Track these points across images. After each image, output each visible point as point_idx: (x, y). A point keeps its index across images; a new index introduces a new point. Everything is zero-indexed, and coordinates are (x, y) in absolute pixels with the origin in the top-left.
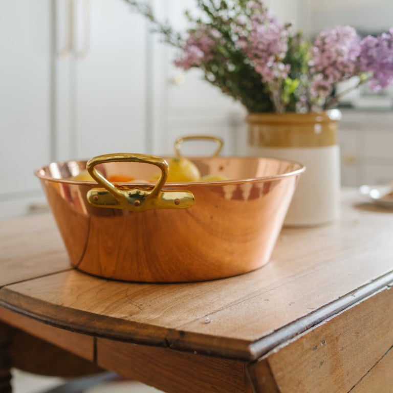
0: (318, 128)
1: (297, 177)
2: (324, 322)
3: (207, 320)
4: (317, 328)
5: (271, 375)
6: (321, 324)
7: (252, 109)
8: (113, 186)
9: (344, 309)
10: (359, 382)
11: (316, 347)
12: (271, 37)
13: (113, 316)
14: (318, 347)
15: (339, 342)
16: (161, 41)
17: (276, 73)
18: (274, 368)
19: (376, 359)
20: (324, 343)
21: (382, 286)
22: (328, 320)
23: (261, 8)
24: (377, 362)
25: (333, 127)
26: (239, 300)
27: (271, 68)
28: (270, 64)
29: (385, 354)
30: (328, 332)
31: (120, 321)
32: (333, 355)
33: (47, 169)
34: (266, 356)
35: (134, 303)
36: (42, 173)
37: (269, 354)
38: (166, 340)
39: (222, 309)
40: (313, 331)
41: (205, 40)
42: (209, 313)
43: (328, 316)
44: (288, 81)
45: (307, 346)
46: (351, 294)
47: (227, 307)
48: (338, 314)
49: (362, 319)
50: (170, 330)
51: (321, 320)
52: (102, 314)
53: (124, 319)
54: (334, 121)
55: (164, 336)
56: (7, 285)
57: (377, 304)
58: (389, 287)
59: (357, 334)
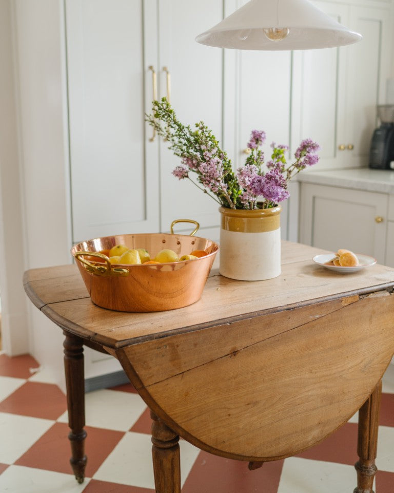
3: (113, 330)
6: (166, 338)
9: (186, 332)
10: (194, 368)
14: (161, 348)
15: (179, 348)
19: (211, 359)
20: (166, 347)
21: (225, 323)
22: (172, 336)
24: (212, 361)
29: (221, 358)
30: (170, 342)
32: (173, 353)
34: (123, 348)
37: (125, 347)
38: (89, 336)
39: (127, 326)
40: (158, 340)
42: (118, 327)
43: (173, 334)
45: (153, 347)
47: (129, 325)
51: (167, 336)
56: (50, 304)
57: (216, 332)
58: (230, 323)
59: (195, 345)
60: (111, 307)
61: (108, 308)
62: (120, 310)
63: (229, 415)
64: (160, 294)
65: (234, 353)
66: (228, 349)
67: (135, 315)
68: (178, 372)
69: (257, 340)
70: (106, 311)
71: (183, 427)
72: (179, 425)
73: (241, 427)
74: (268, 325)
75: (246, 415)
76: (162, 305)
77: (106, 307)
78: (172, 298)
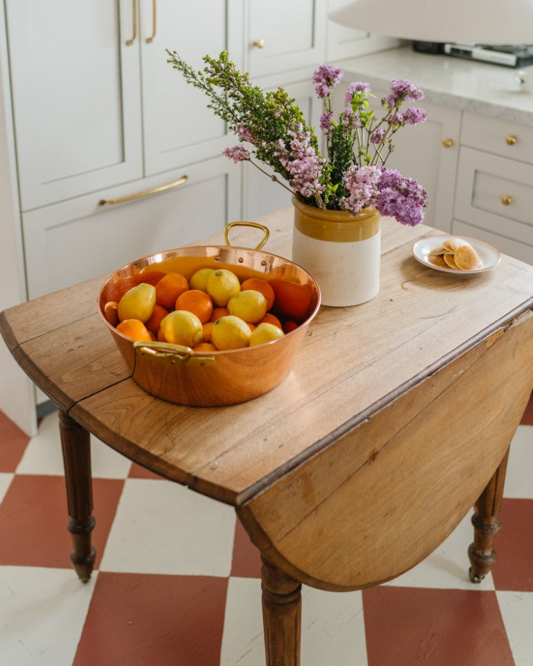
2: (300, 466)
3: (215, 465)
4: (293, 473)
6: (297, 468)
9: (320, 450)
10: (329, 496)
11: (291, 485)
15: (312, 475)
18: (253, 510)
19: (349, 475)
20: (298, 480)
22: (304, 463)
26: (246, 437)
29: (359, 469)
30: (302, 472)
32: (306, 486)
34: (247, 503)
35: (170, 435)
37: (250, 501)
38: (185, 482)
39: (230, 449)
40: (289, 476)
42: (219, 454)
43: (305, 459)
45: (282, 487)
47: (234, 447)
50: (188, 474)
51: (298, 464)
52: (146, 448)
53: (160, 457)
55: (184, 478)
57: (354, 437)
58: (368, 419)
59: (331, 464)
63: (365, 538)
65: (374, 456)
66: (367, 454)
68: (311, 509)
69: (397, 430)
71: (315, 576)
72: (311, 575)
73: (377, 547)
74: (410, 405)
75: (383, 530)
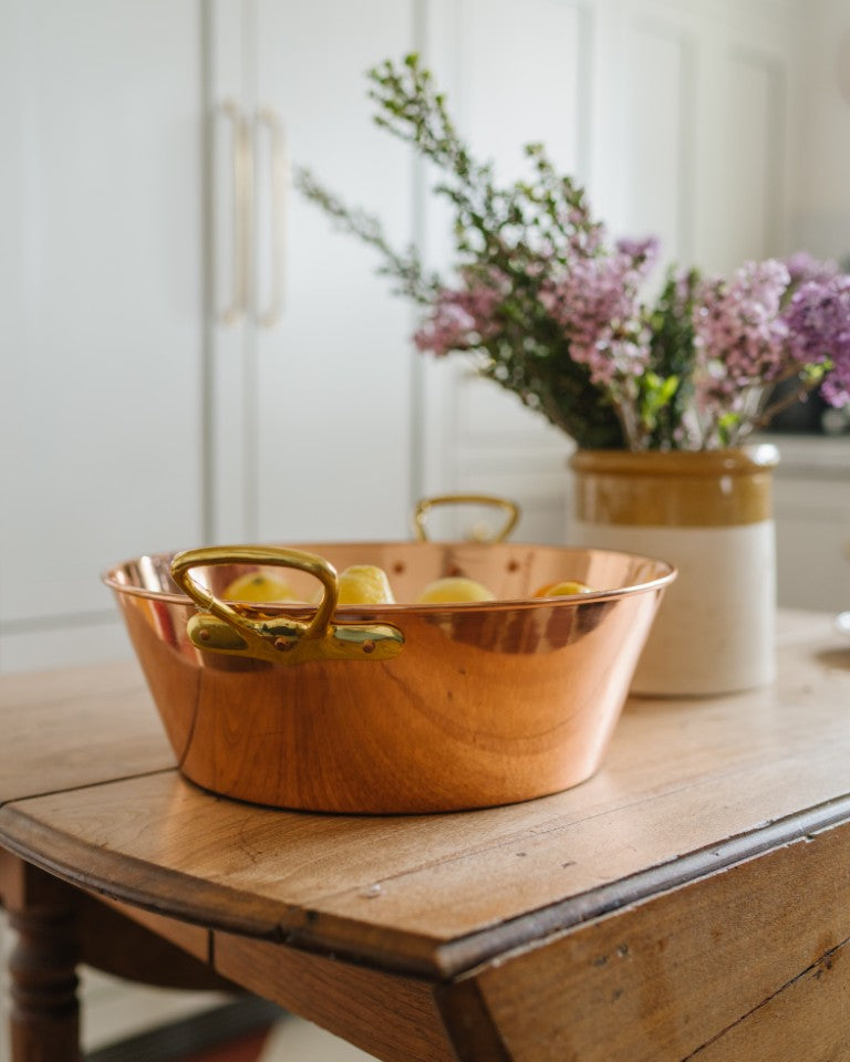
0: (726, 484)
1: (659, 591)
2: (629, 908)
3: (374, 891)
4: (610, 920)
5: (485, 1012)
6: (621, 911)
7: (585, 443)
8: (230, 611)
9: (684, 882)
10: (715, 1038)
11: (605, 959)
12: (607, 286)
13: (192, 872)
14: (609, 961)
15: (667, 951)
16: (396, 292)
17: (619, 364)
18: (491, 999)
19: (766, 991)
20: (625, 952)
21: (793, 837)
22: (640, 902)
23: (586, 220)
24: (769, 999)
25: (759, 480)
26: (465, 851)
27: (606, 353)
28: (601, 345)
29: (792, 982)
30: (637, 929)
31: (203, 884)
32: (648, 978)
33: (131, 570)
34: (474, 973)
35: (247, 849)
36: (121, 577)
37: (482, 969)
38: (279, 928)
39: (420, 868)
40: (598, 925)
41: (482, 292)
42: (387, 876)
43: (642, 895)
44: (654, 381)
45: (580, 956)
46: (711, 851)
47: (429, 865)
48: (668, 892)
49: (732, 905)
50: (291, 907)
51: (623, 903)
52: (173, 868)
53: (213, 880)
54: (763, 469)
55: (275, 920)
56: (17, 800)
57: (774, 873)
58: (810, 837)
59: (717, 936)
60: (292, 798)
61: (280, 803)
62: (337, 807)
64: (496, 739)
65: (828, 957)
66: (807, 948)
67: (424, 825)
70: (275, 817)
76: (503, 780)
77: (271, 802)
78: (536, 752)
